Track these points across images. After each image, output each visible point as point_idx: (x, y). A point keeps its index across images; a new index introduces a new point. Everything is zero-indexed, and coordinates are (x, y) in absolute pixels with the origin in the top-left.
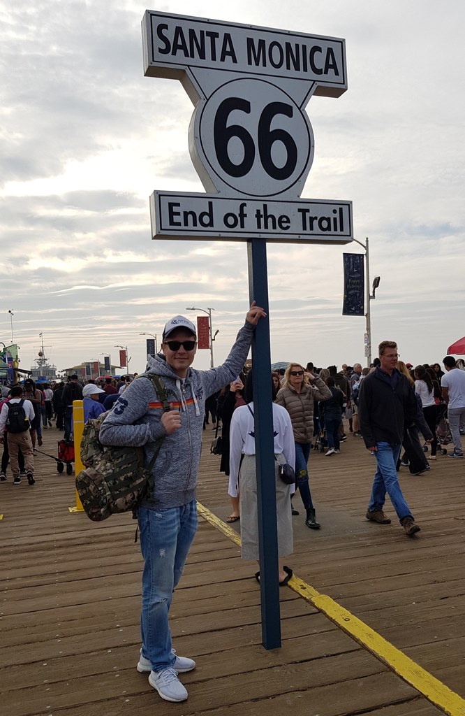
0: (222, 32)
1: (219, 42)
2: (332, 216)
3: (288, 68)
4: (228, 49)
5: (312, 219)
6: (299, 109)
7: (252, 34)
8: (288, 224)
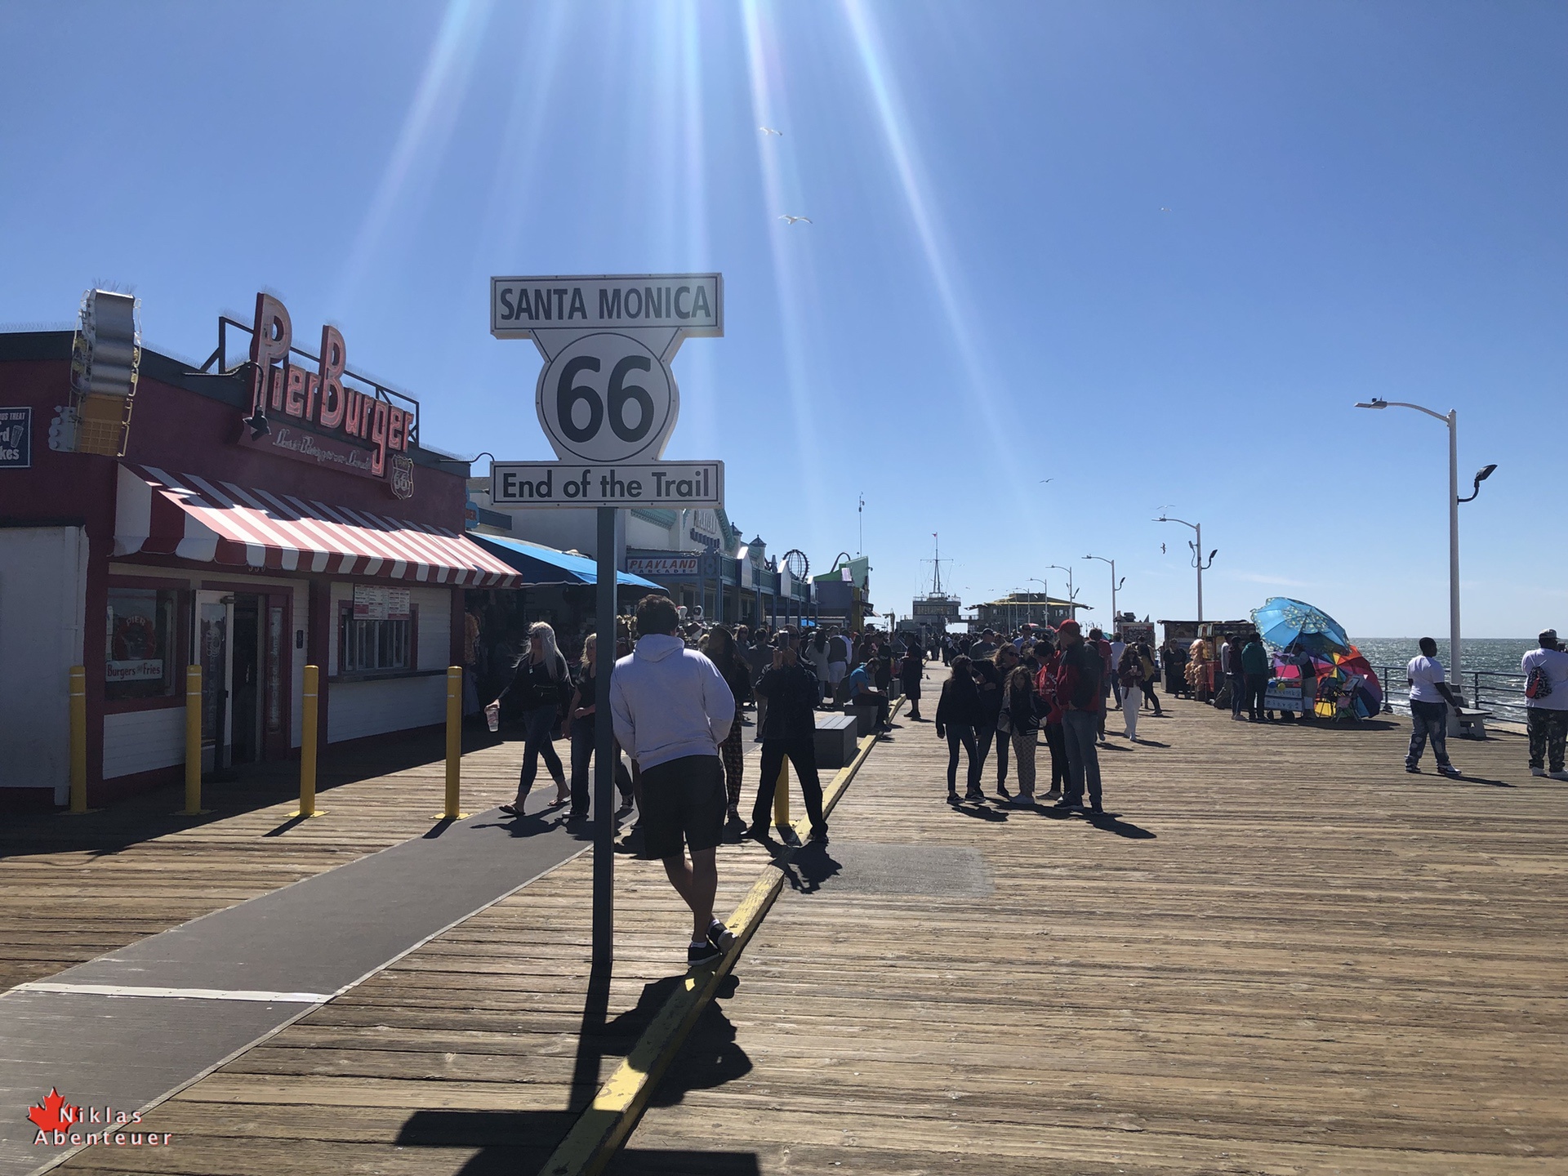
0: (570, 287)
1: (567, 300)
2: (694, 479)
3: (647, 315)
4: (577, 305)
5: (668, 484)
6: (659, 361)
7: (603, 285)
8: (639, 491)
